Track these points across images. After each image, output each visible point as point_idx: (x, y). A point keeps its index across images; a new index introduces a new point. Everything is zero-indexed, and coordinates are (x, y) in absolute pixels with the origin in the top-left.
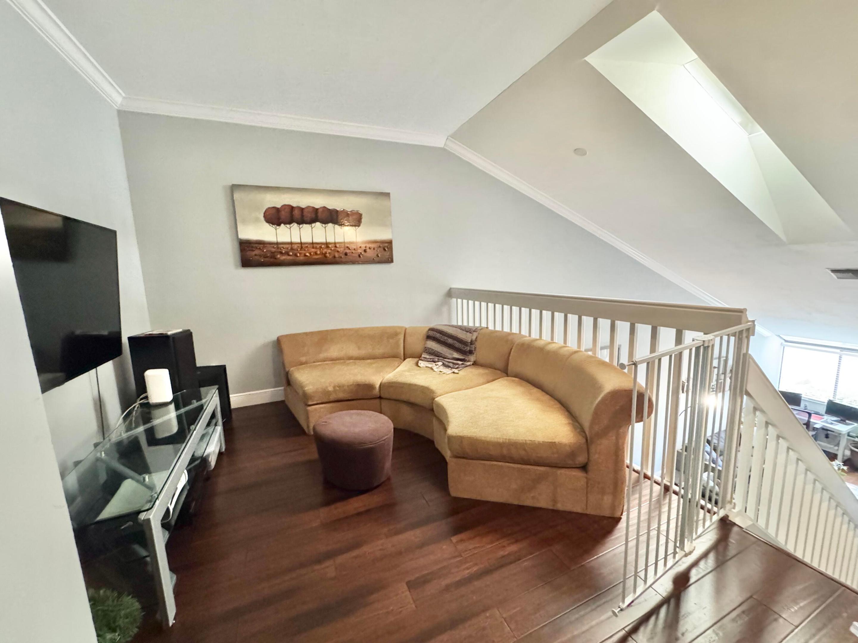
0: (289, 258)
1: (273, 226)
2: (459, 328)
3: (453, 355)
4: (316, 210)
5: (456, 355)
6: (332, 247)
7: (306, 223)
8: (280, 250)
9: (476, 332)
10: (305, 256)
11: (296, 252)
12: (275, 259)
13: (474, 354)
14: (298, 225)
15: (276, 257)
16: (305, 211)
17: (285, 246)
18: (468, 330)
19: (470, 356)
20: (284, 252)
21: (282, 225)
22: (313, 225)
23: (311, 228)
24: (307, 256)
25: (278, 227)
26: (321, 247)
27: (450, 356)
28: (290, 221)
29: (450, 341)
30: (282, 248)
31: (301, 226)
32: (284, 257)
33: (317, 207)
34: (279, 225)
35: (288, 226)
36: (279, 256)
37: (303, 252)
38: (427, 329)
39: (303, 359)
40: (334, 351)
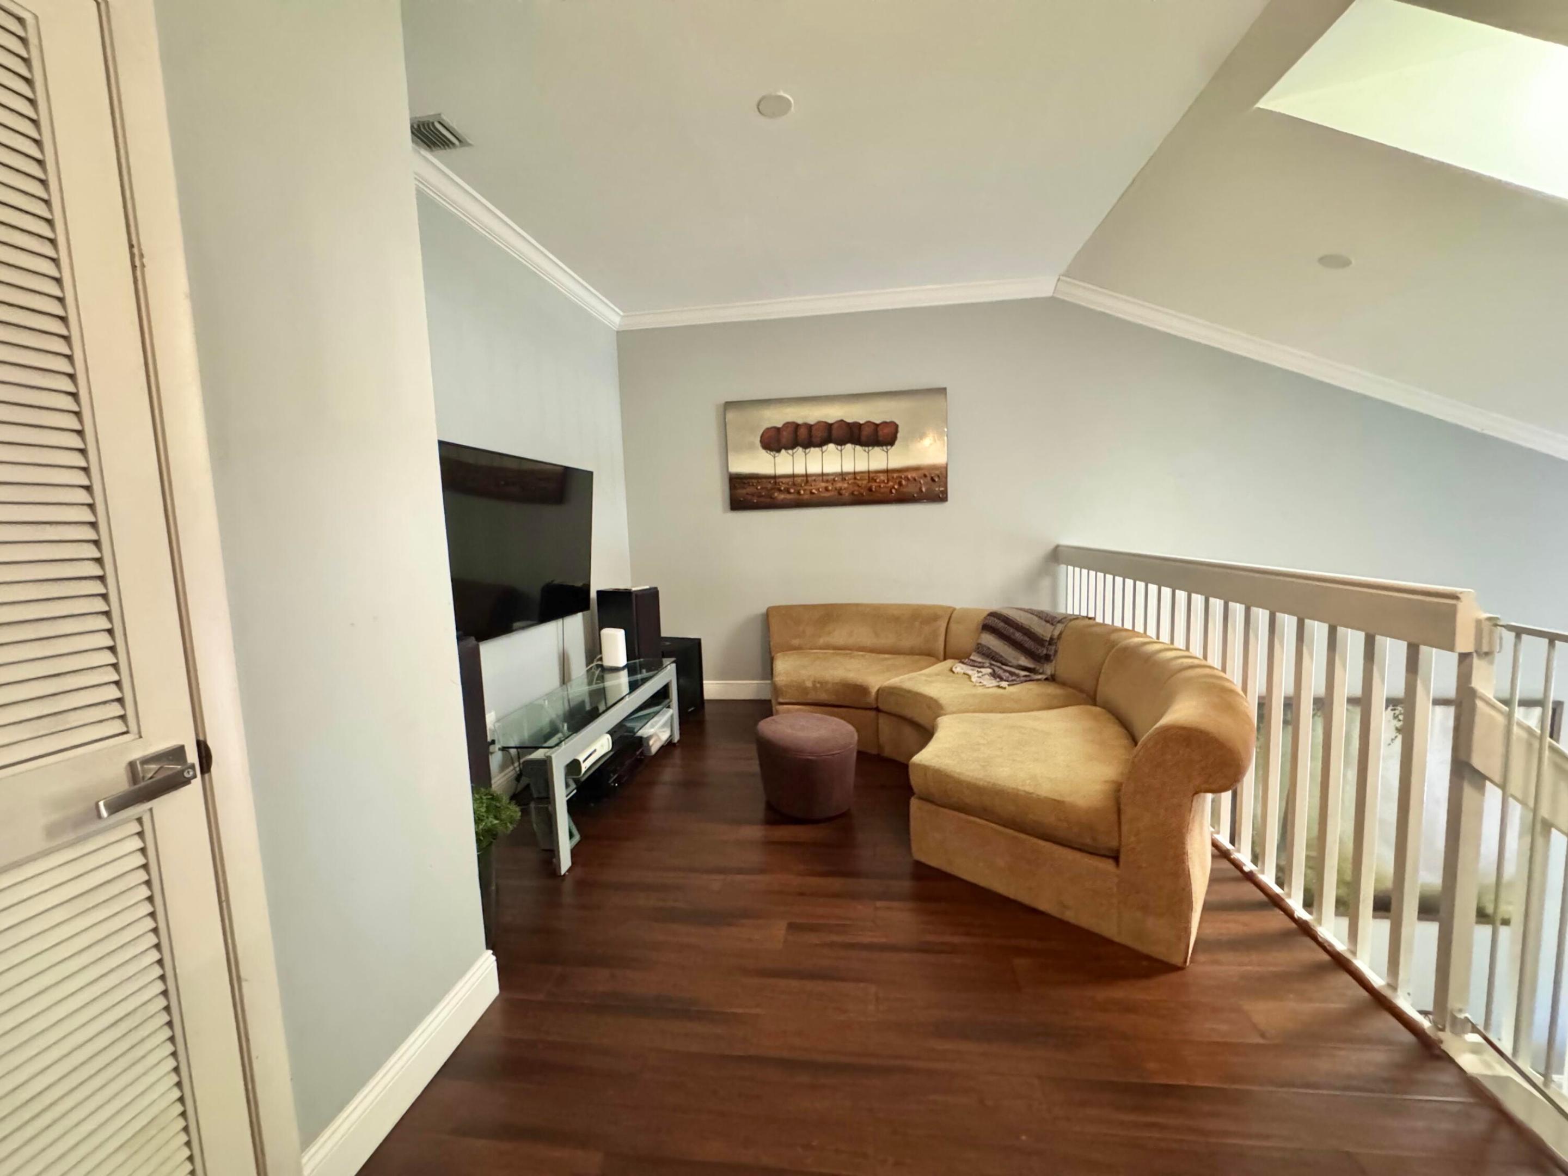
0: (789, 496)
1: (772, 453)
2: (1037, 616)
3: (1018, 660)
4: (829, 426)
5: (1024, 661)
6: (850, 479)
7: (815, 446)
8: (779, 487)
9: (1063, 623)
10: (812, 493)
11: (799, 488)
12: (771, 498)
13: (1051, 661)
14: (804, 450)
15: (773, 496)
16: (814, 429)
17: (784, 480)
18: (1050, 619)
19: (1045, 665)
20: (782, 488)
21: (783, 451)
22: (824, 448)
23: (821, 453)
24: (813, 493)
25: (777, 454)
26: (834, 480)
27: (1015, 662)
28: (792, 445)
29: (1018, 636)
30: (781, 484)
31: (807, 450)
32: (782, 496)
33: (830, 421)
34: (779, 451)
35: (790, 452)
36: (776, 494)
37: (808, 487)
38: (986, 613)
39: (796, 642)
40: (839, 636)
